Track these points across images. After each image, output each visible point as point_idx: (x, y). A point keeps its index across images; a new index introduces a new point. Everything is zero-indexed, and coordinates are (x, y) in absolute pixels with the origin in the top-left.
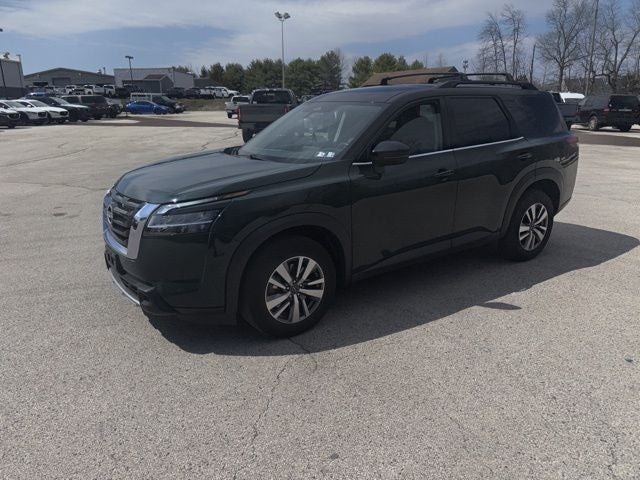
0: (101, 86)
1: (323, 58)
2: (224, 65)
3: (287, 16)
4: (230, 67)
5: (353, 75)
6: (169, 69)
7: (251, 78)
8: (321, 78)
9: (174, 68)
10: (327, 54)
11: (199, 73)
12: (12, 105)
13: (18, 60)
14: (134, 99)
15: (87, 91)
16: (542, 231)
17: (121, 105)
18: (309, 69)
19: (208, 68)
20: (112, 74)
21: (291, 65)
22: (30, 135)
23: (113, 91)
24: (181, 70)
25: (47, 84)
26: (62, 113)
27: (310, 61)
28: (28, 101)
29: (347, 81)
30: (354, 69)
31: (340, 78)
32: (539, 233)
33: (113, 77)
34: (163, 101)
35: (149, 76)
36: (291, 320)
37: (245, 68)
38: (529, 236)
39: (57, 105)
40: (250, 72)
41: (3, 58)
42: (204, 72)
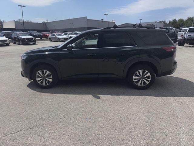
2: (177, 20)
4: (179, 20)
9: (160, 21)
16: (147, 80)
19: (172, 21)
32: (145, 81)
35: (148, 25)
36: (43, 85)
38: (139, 81)
40: (187, 21)
41: (111, 21)
42: (170, 22)
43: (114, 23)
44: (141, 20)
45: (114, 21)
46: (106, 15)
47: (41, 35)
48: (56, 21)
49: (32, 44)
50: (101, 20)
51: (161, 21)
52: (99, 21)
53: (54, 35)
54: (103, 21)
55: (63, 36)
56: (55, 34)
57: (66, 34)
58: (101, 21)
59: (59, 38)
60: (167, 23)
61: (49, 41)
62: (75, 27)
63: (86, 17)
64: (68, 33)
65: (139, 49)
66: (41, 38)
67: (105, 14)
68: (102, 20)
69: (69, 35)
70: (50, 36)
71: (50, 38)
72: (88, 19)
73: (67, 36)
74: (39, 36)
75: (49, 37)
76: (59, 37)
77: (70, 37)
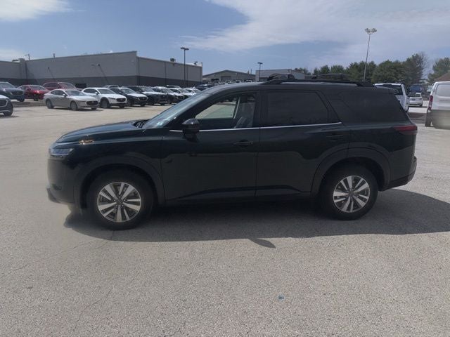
1: (408, 60)
2: (330, 67)
3: (374, 31)
4: (334, 68)
5: (433, 72)
7: (349, 75)
8: (405, 75)
9: (296, 69)
10: (413, 56)
11: (313, 72)
12: (183, 91)
13: (201, 66)
16: (364, 200)
18: (395, 68)
19: (319, 69)
20: (254, 74)
21: (381, 65)
24: (301, 70)
25: (217, 79)
27: (397, 62)
28: (192, 89)
29: (426, 77)
30: (434, 67)
31: (421, 74)
32: (359, 200)
37: (345, 68)
38: (345, 201)
40: (348, 71)
41: (193, 64)
42: (316, 71)
43: (201, 68)
45: (199, 65)
46: (185, 49)
47: (21, 92)
48: (54, 58)
49: (2, 114)
50: (170, 61)
51: (298, 68)
52: (165, 62)
53: (61, 93)
54: (174, 64)
55: (84, 95)
56: (64, 90)
57: (93, 91)
58: (168, 62)
59: (73, 102)
60: (309, 74)
61: (46, 107)
62: (107, 75)
63: (136, 52)
64: (96, 89)
65: (348, 129)
66: (21, 100)
67: (183, 48)
68: (173, 60)
69: (100, 94)
70: (48, 95)
71: (48, 100)
72: (138, 58)
73: (94, 96)
74: (15, 95)
75: (45, 98)
76: (75, 98)
77: (101, 97)
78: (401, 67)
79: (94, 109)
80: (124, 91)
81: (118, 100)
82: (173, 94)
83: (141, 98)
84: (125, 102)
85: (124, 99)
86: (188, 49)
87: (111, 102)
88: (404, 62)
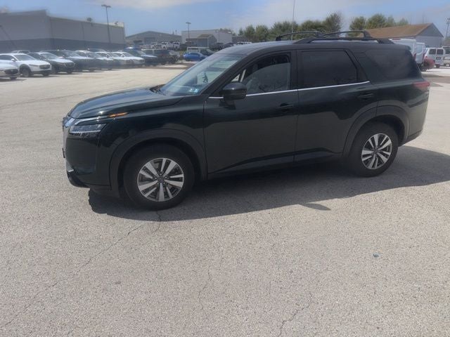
0: (172, 42)
2: (255, 27)
4: (258, 28)
6: (216, 30)
9: (221, 30)
10: (331, 16)
11: (237, 33)
12: (111, 55)
13: (122, 26)
14: (189, 52)
15: (163, 46)
16: (386, 156)
17: (179, 56)
18: (316, 28)
19: (244, 29)
20: (180, 35)
22: (117, 75)
23: (178, 46)
24: (226, 31)
25: (141, 41)
26: (141, 61)
28: (121, 53)
30: (351, 27)
32: (382, 157)
33: (180, 37)
34: (207, 52)
36: (158, 199)
37: (269, 28)
38: (371, 158)
39: (139, 55)
40: (273, 31)
41: (113, 24)
42: (241, 32)
43: (123, 28)
44: (189, 23)
45: (120, 25)
46: (107, 7)
50: (86, 21)
51: (223, 29)
52: (82, 23)
54: (90, 24)
57: (9, 58)
58: (87, 23)
60: (235, 34)
64: (12, 55)
67: (104, 5)
68: (90, 19)
69: (18, 61)
73: (10, 63)
77: (19, 65)
78: (321, 26)
79: (13, 79)
80: (45, 56)
81: (42, 67)
82: (102, 58)
83: (67, 64)
84: (50, 69)
85: (48, 66)
86: (109, 7)
87: (34, 69)
88: (324, 22)
